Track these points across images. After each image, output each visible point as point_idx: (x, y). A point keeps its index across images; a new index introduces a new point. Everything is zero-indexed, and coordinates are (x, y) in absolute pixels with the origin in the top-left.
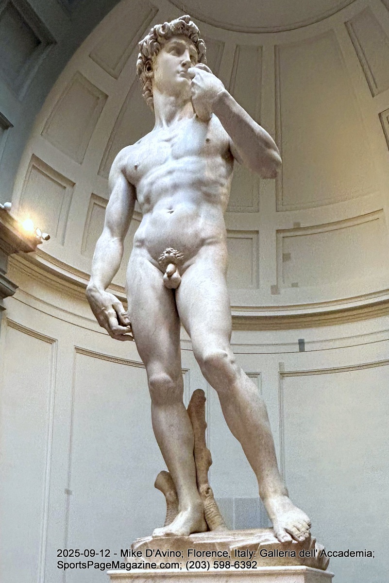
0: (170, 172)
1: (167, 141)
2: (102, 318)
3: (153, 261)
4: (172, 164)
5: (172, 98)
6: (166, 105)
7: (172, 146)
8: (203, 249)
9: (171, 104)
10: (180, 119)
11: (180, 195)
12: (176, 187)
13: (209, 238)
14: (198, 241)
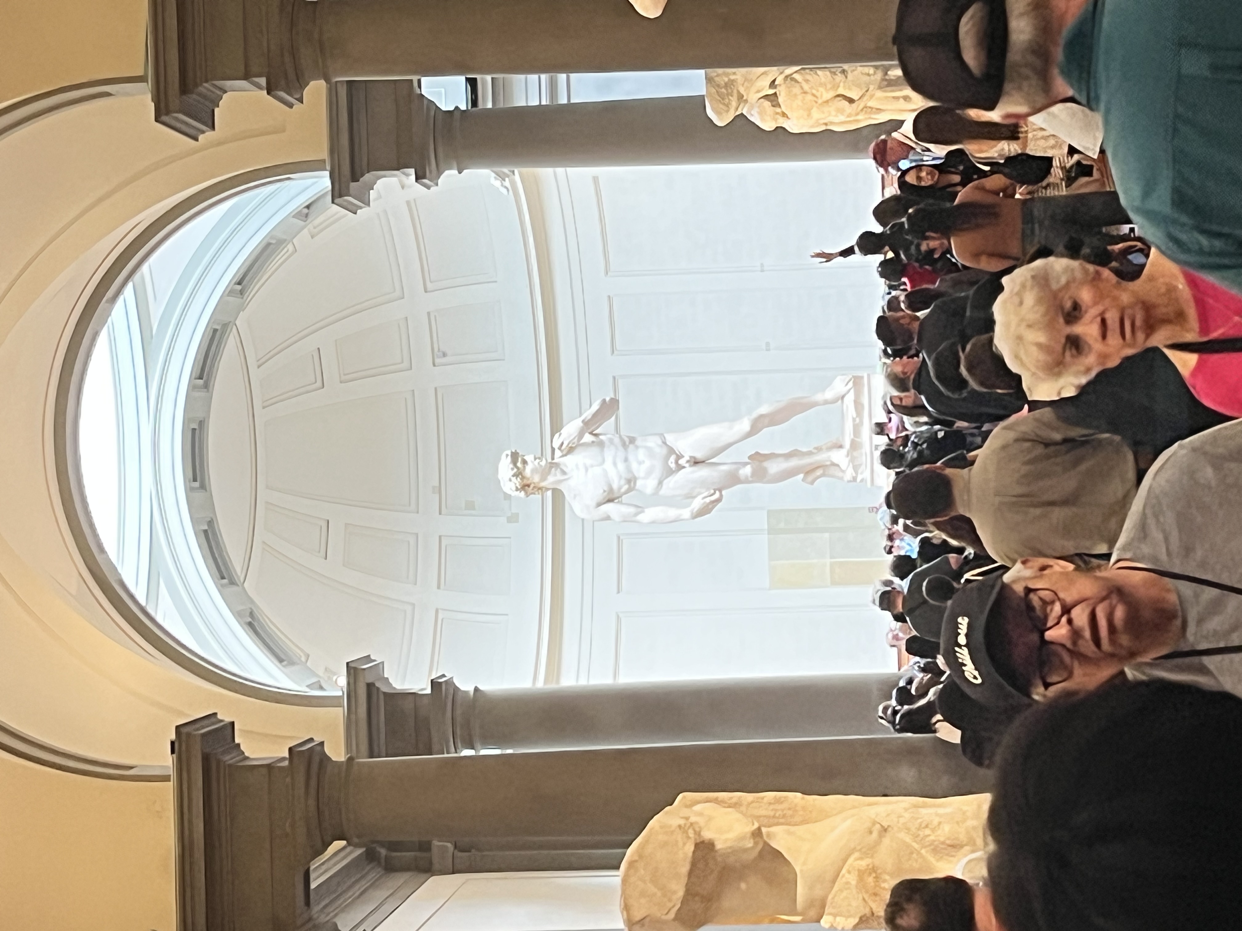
1: (587, 470)
2: (710, 506)
3: (674, 474)
4: (608, 465)
5: (553, 469)
6: (555, 475)
7: (592, 466)
8: (668, 443)
9: (556, 470)
10: (566, 466)
11: (631, 458)
12: (626, 460)
13: (661, 439)
14: (664, 445)
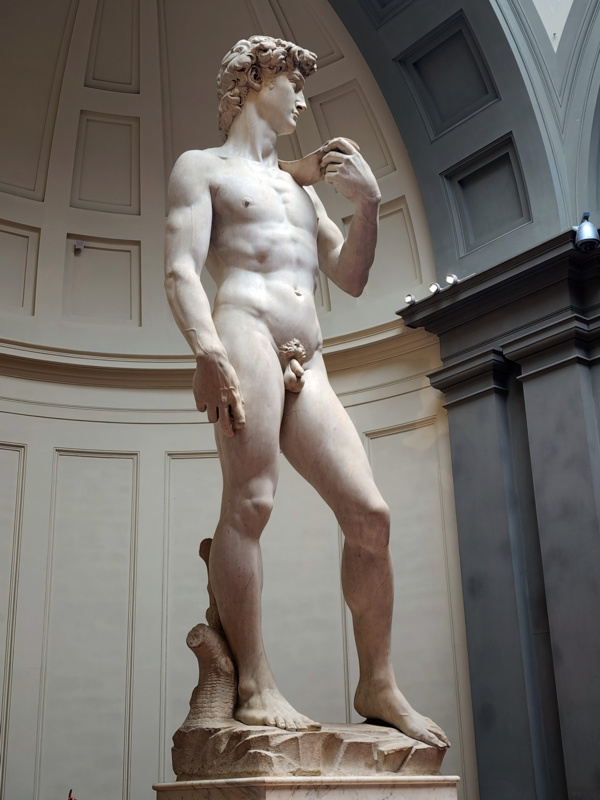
0: (294, 241)
8: (316, 355)
11: (303, 275)
13: (321, 343)
